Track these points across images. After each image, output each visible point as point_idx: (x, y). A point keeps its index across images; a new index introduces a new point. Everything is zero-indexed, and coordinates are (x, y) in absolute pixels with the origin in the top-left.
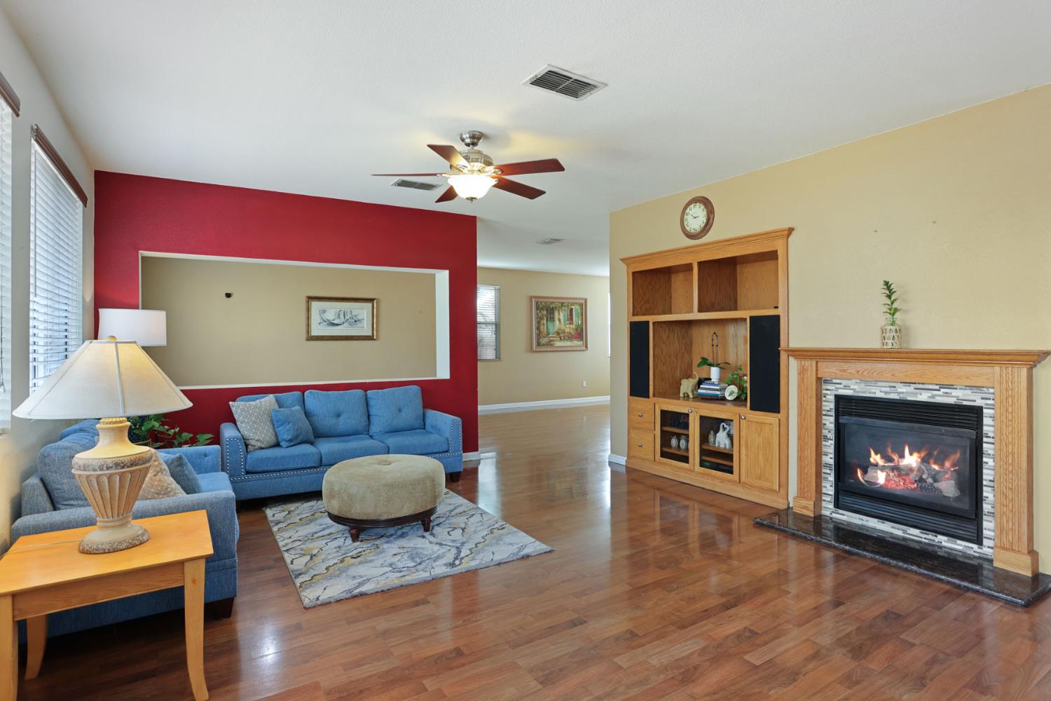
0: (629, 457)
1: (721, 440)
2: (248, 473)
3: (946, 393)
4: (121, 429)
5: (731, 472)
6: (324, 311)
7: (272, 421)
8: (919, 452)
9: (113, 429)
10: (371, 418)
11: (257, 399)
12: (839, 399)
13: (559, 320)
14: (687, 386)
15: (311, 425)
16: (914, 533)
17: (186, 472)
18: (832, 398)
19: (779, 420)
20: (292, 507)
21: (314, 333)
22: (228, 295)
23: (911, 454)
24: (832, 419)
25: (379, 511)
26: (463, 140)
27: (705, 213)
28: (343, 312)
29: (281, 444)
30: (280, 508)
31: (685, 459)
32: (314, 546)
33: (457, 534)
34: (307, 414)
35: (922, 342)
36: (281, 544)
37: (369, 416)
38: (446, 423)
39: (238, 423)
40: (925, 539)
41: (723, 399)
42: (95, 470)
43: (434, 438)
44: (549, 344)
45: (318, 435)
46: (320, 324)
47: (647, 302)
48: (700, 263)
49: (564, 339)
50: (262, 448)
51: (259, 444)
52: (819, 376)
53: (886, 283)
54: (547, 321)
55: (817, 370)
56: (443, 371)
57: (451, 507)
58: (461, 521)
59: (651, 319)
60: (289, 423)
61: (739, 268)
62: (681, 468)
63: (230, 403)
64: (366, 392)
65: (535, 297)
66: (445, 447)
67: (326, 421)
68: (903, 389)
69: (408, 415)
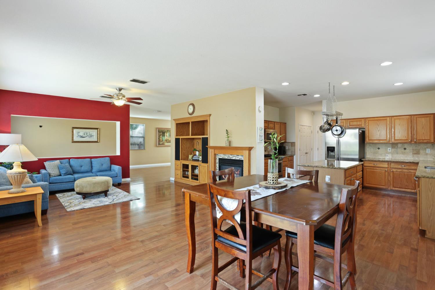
0: (175, 178)
1: (197, 172)
2: (50, 183)
3: (238, 157)
4: (19, 165)
5: (198, 180)
6: (79, 133)
7: (58, 168)
9: (18, 165)
10: (93, 167)
11: (53, 161)
12: (219, 159)
13: (167, 136)
14: (190, 157)
15: (72, 169)
17: (34, 179)
18: (218, 159)
19: (208, 165)
20: (65, 193)
21: (75, 140)
22: (41, 126)
24: (218, 164)
25: (91, 190)
26: (117, 90)
27: (193, 108)
28: (86, 133)
29: (62, 175)
30: (61, 194)
31: (188, 177)
32: (71, 201)
33: (115, 197)
34: (71, 166)
35: (234, 145)
36: (61, 201)
37: (92, 167)
38: (117, 168)
39: (47, 169)
41: (199, 160)
42: (13, 174)
43: (113, 172)
44: (163, 144)
45: (74, 172)
46: (77, 137)
47: (181, 132)
48: (192, 122)
49: (168, 142)
50: (55, 176)
51: (54, 175)
52: (215, 153)
53: (226, 130)
54: (162, 136)
55: (214, 152)
56: (118, 153)
57: (115, 192)
58: (117, 194)
59: (181, 137)
60: (64, 168)
61: (205, 123)
62: (187, 180)
63: (44, 163)
64: (91, 159)
65: (158, 128)
66: (116, 175)
67: (77, 167)
68: (231, 156)
69: (105, 166)
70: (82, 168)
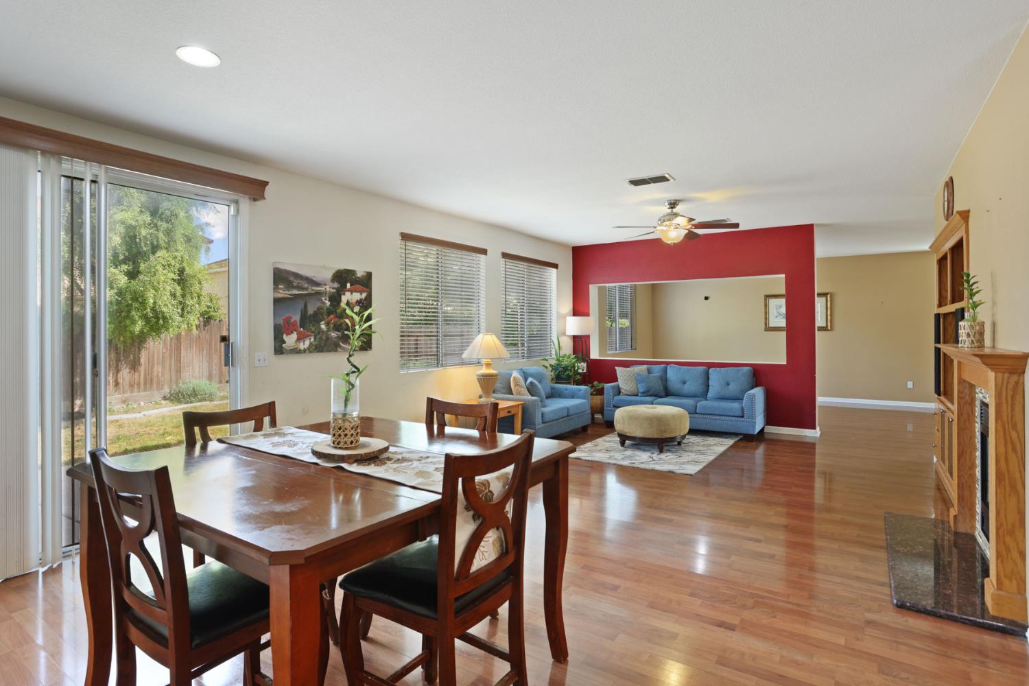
2: (613, 405)
6: (780, 307)
7: (636, 381)
11: (635, 367)
15: (664, 386)
18: (978, 403)
21: (772, 325)
22: (706, 298)
29: (638, 394)
34: (666, 380)
37: (707, 386)
38: (745, 396)
39: (618, 379)
46: (777, 317)
48: (950, 250)
50: (627, 395)
51: (626, 392)
56: (780, 359)
59: (941, 310)
63: (617, 368)
64: (708, 368)
66: (739, 413)
67: (675, 383)
69: (733, 388)
70: (686, 386)
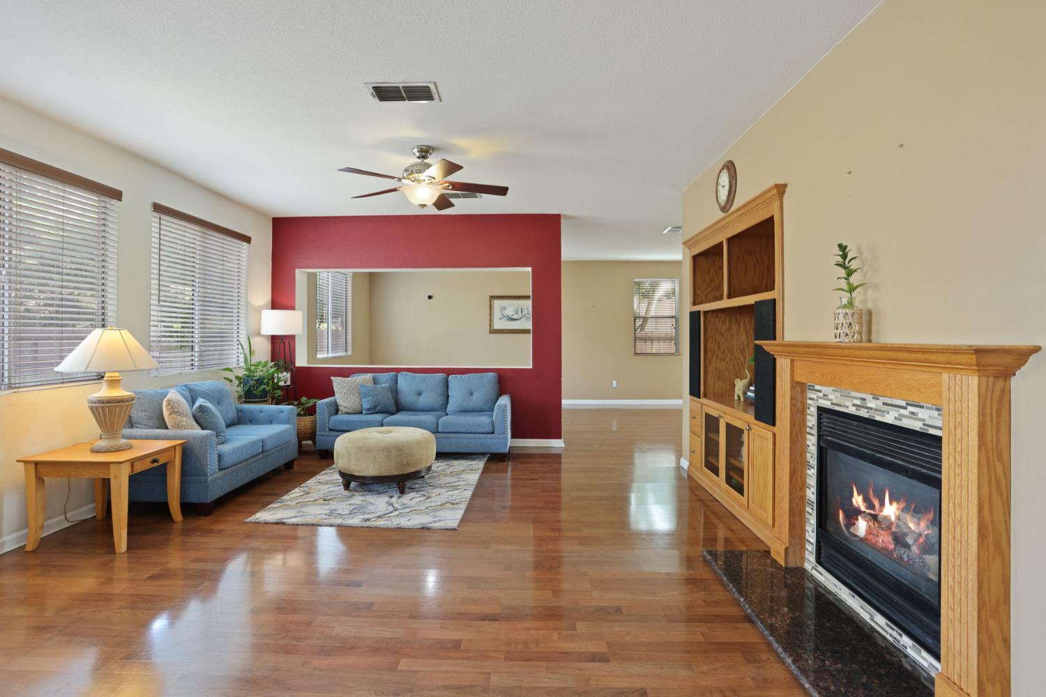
0: (691, 463)
2: (330, 430)
3: (913, 413)
5: (741, 492)
6: (504, 308)
8: (898, 502)
11: (357, 376)
12: (820, 412)
14: (739, 386)
15: (395, 400)
16: (879, 622)
18: (813, 410)
19: (774, 435)
21: (496, 326)
22: (430, 297)
23: (891, 503)
24: (815, 439)
27: (729, 179)
28: (520, 309)
29: (362, 412)
31: (716, 470)
33: (416, 501)
34: (396, 391)
35: (891, 333)
36: (306, 483)
37: (447, 397)
39: (335, 394)
40: (891, 635)
45: (400, 409)
46: (501, 319)
48: (728, 240)
50: (347, 413)
51: (346, 410)
52: (798, 378)
53: (841, 247)
56: (526, 363)
57: (455, 481)
58: (438, 492)
59: (702, 308)
60: (370, 396)
62: (714, 481)
63: (333, 378)
64: (447, 376)
66: (489, 429)
67: (408, 396)
68: (872, 403)
69: (478, 399)
70: (421, 398)
